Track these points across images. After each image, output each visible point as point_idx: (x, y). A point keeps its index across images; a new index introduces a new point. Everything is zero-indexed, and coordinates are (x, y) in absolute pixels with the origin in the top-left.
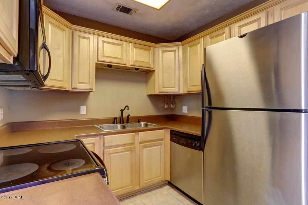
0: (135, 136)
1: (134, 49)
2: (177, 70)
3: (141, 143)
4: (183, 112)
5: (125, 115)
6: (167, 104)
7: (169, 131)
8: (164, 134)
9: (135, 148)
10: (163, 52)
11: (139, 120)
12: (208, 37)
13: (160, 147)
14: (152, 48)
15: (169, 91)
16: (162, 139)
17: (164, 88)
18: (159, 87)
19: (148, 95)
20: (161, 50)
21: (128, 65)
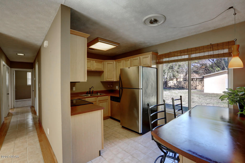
0: (96, 98)
1: (95, 63)
2: (113, 72)
3: (99, 101)
4: (116, 88)
5: (91, 90)
6: (109, 85)
7: (110, 96)
8: (108, 98)
9: (97, 103)
10: (107, 64)
11: (97, 92)
12: (124, 60)
13: (106, 103)
14: (103, 62)
15: (110, 80)
16: (107, 100)
17: (108, 79)
18: (106, 79)
19: (101, 82)
20: (106, 63)
21: (93, 70)
